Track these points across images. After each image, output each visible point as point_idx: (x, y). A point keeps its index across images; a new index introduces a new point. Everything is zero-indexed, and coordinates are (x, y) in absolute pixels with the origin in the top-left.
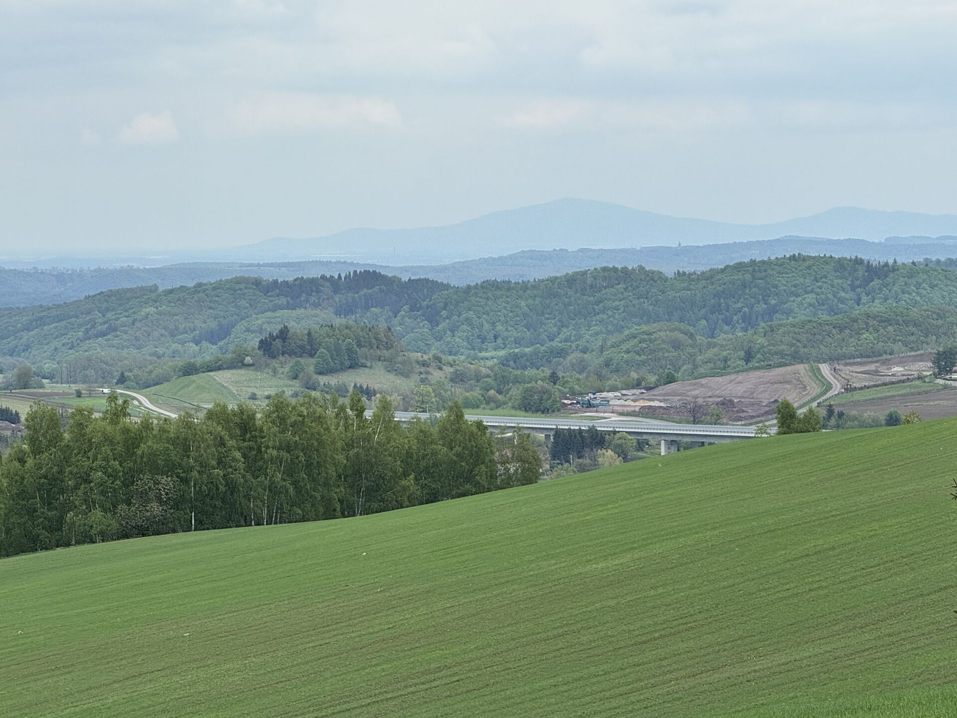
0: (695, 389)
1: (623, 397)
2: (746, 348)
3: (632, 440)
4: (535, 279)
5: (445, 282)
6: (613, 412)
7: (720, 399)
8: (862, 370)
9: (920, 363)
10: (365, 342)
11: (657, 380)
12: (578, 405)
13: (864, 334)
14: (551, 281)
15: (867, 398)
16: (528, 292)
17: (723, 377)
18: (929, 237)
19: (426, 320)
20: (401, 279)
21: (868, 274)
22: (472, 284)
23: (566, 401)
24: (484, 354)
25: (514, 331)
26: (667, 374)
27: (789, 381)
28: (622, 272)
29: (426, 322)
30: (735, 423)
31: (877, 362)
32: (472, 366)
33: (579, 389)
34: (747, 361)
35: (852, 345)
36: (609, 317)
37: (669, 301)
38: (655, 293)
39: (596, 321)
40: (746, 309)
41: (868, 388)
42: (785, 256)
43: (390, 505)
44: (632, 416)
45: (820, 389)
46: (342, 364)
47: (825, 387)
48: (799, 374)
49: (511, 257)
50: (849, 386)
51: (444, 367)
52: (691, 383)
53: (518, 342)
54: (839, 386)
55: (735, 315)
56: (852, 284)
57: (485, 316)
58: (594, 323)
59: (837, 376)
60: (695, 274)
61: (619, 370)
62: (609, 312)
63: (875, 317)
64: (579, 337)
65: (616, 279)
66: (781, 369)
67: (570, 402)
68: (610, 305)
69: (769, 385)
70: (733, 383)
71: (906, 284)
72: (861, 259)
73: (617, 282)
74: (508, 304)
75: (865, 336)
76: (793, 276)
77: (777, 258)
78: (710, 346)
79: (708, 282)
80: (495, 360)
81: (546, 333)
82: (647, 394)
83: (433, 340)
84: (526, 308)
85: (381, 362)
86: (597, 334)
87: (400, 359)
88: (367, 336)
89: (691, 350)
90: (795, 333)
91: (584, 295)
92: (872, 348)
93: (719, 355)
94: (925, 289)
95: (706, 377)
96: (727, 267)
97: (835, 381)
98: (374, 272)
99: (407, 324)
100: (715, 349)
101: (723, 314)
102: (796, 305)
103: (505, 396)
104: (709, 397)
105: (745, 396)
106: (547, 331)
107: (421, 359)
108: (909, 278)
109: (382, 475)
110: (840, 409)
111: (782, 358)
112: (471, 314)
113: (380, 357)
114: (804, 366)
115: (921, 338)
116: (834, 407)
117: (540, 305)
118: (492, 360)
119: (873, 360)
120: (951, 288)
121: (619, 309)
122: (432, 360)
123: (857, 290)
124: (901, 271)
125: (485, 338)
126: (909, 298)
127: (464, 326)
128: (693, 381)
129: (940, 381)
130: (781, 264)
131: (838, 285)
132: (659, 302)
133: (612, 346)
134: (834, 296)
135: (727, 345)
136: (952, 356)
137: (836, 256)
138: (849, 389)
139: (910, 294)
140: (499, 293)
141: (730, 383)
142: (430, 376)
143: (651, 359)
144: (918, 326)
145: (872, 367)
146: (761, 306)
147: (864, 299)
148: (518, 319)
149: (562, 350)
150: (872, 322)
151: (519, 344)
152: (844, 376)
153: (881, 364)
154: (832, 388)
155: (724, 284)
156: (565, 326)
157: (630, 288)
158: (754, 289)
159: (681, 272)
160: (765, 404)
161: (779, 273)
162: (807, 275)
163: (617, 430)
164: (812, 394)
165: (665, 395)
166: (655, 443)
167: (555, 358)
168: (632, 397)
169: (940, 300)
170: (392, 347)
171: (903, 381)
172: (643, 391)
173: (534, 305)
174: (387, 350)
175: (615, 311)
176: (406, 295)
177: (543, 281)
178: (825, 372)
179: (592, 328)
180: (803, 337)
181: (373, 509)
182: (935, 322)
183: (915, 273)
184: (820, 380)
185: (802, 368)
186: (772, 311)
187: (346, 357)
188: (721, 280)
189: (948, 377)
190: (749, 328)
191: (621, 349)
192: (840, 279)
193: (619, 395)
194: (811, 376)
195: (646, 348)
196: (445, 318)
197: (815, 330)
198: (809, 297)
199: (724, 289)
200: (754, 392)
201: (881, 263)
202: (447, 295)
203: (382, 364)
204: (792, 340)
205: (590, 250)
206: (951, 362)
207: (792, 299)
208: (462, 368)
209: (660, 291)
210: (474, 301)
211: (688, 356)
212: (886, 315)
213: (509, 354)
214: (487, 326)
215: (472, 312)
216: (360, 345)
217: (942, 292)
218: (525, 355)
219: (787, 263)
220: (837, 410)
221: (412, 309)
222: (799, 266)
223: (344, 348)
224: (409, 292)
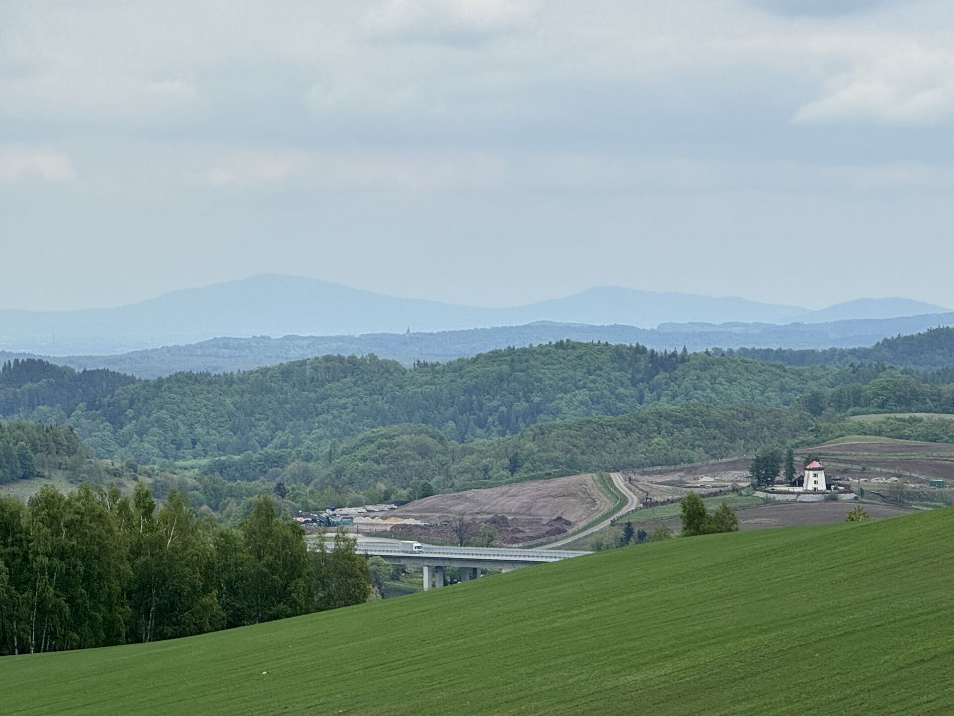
0: (458, 504)
1: (368, 514)
2: (511, 455)
3: (388, 565)
4: (239, 371)
5: (129, 374)
6: (358, 532)
7: (489, 516)
8: (664, 480)
9: (734, 472)
10: (41, 446)
11: (410, 493)
12: (314, 524)
13: (656, 437)
14: (262, 373)
15: (671, 515)
16: (235, 386)
17: (493, 489)
18: (711, 324)
19: (107, 420)
20: (74, 370)
21: (653, 366)
22: (164, 377)
23: (298, 519)
24: (180, 463)
25: (217, 434)
26: (423, 485)
27: (574, 494)
28: (350, 363)
29: (108, 423)
30: (510, 546)
31: (681, 470)
32: (175, 476)
33: (314, 503)
34: (513, 471)
35: (640, 451)
36: (335, 418)
37: (409, 398)
38: (391, 388)
39: (319, 422)
40: (503, 408)
41: (672, 502)
42: (550, 343)
43: (188, 629)
44: (382, 537)
45: (612, 503)
46: (13, 472)
47: (618, 502)
48: (586, 485)
49: (200, 345)
50: (648, 500)
51: (140, 478)
52: (454, 496)
53: (221, 449)
54: (636, 500)
55: (491, 415)
56: (633, 377)
57: (181, 416)
58: (317, 425)
59: (633, 488)
60: (440, 365)
61: (353, 483)
62: (334, 412)
63: (668, 417)
64: (298, 443)
65: (342, 371)
66: (563, 479)
67: (303, 520)
68: (336, 403)
69: (549, 499)
70: (505, 496)
71: (698, 378)
72: (643, 346)
73: (342, 375)
74: (208, 401)
75: (656, 440)
76: (561, 367)
77: (540, 345)
78: (465, 452)
79: (457, 374)
80: (196, 470)
81: (257, 438)
82: (399, 510)
83: (117, 446)
84: (232, 406)
85: (62, 471)
86: (320, 438)
87: (85, 467)
88: (43, 438)
89: (441, 458)
90: (571, 437)
91: (303, 391)
92: (665, 455)
93: (478, 463)
94: (722, 384)
95: (471, 489)
96: (479, 356)
97: (631, 494)
98: (40, 361)
99: (83, 426)
100: (473, 456)
101: (475, 414)
102: (564, 404)
103: (221, 512)
104: (476, 513)
105: (521, 512)
106: (258, 435)
107: (111, 467)
108: (701, 371)
109: (178, 591)
110: (641, 528)
111: (556, 467)
112: (163, 413)
113: (60, 464)
114: (592, 476)
115: (725, 443)
116: (633, 526)
117: (249, 403)
118: (193, 470)
119: (677, 468)
120: (753, 383)
121: (347, 408)
122: (125, 468)
123: (638, 385)
124: (694, 362)
125: (181, 444)
126: (703, 396)
127: (155, 429)
128: (457, 494)
129: (760, 494)
130: (544, 352)
131: (616, 379)
132: (397, 399)
133: (344, 453)
134: (611, 393)
135: (487, 451)
136: (774, 464)
137: (613, 343)
138: (648, 504)
139: (703, 390)
140: (197, 387)
141: (501, 496)
142: (123, 488)
143: (392, 468)
144: (721, 428)
145: (675, 477)
146: (522, 404)
147: (648, 396)
148: (222, 419)
149: (280, 457)
150: (665, 423)
151: (223, 451)
152: (642, 487)
153: (686, 473)
154: (627, 502)
155: (477, 377)
156: (280, 429)
157: (360, 382)
158: (513, 384)
159: (422, 361)
160: (545, 523)
161: (544, 364)
162: (578, 366)
163: (369, 553)
164: (603, 510)
165: (421, 511)
166: (413, 570)
167: (271, 467)
168: (381, 514)
169: (740, 397)
170: (75, 452)
171: (715, 494)
172: (393, 506)
173: (241, 402)
174: (69, 456)
175: (342, 411)
176: (80, 390)
177: (251, 372)
178: (617, 482)
179: (314, 431)
180: (582, 442)
181: (166, 634)
182: (740, 423)
183: (709, 364)
184: (612, 493)
185: (590, 478)
186: (536, 410)
187: (19, 465)
188: (472, 372)
189: (769, 489)
190: (508, 431)
191: (355, 456)
192: (618, 371)
193: (364, 511)
194: (600, 487)
195: (386, 455)
196: (131, 419)
197: (596, 433)
198: (580, 394)
199: (476, 382)
200: (531, 508)
201: (668, 352)
202: (133, 389)
203: (63, 474)
204: (567, 444)
205: (298, 338)
206: (773, 471)
207: (559, 396)
208: (163, 479)
209: (398, 386)
210: (167, 398)
211: (438, 465)
212: (682, 415)
213: (214, 463)
214: (183, 428)
215: (164, 412)
216: (35, 450)
217: (743, 388)
218: (234, 464)
219: (554, 352)
220: (636, 530)
221: (89, 408)
222: (568, 356)
223: (16, 454)
224: (84, 386)
